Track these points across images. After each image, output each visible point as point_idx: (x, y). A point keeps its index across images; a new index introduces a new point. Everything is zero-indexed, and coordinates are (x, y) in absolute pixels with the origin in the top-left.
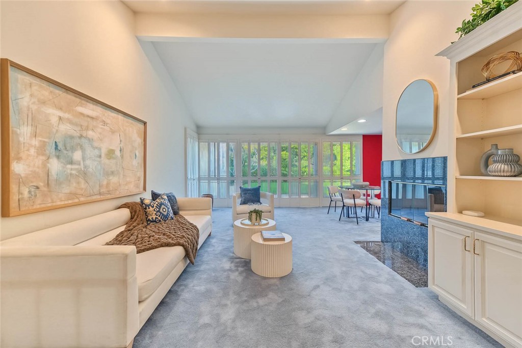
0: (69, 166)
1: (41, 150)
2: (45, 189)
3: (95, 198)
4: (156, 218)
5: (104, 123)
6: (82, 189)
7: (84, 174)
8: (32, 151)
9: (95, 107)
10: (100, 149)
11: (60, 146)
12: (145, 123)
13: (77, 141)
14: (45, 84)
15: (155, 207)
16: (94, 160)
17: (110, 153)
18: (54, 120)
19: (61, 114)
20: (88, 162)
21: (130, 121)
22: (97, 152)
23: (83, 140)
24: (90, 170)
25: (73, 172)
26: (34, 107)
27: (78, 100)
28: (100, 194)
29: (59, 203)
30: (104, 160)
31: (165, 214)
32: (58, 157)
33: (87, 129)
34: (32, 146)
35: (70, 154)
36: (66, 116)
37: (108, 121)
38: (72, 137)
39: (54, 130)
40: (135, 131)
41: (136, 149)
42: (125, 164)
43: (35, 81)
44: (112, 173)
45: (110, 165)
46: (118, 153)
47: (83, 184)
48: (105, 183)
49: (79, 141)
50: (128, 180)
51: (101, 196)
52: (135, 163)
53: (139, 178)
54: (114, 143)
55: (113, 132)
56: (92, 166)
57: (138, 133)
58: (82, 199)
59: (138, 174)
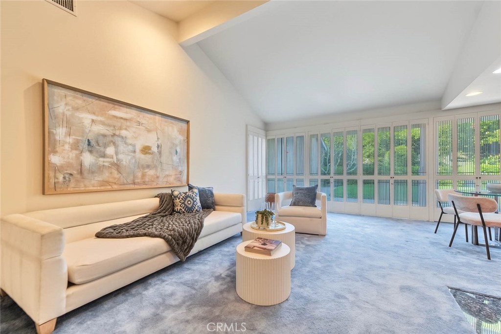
0: (101, 159)
1: (75, 146)
2: (79, 176)
3: (128, 187)
4: (180, 209)
5: (139, 123)
6: (115, 178)
7: (117, 166)
8: (67, 147)
9: (128, 110)
10: (134, 146)
11: (93, 143)
12: (188, 122)
13: (111, 139)
14: (79, 95)
15: (181, 199)
16: (128, 155)
17: (146, 150)
18: (87, 122)
19: (94, 118)
20: (121, 156)
21: (170, 120)
22: (130, 148)
23: (116, 138)
24: (124, 163)
25: (106, 164)
26: (68, 113)
27: (111, 105)
28: (134, 183)
29: (91, 188)
30: (139, 155)
31: (190, 206)
32: (91, 152)
33: (120, 129)
34: (66, 143)
35: (102, 149)
36: (100, 118)
37: (144, 122)
38: (104, 136)
39: (87, 131)
40: (176, 130)
41: (177, 146)
42: (164, 159)
43: (69, 93)
44: (148, 166)
45: (146, 159)
46: (155, 149)
47: (116, 174)
48: (139, 174)
49: (112, 139)
50: (167, 173)
51: (135, 185)
52: (175, 158)
53: (181, 173)
54: (151, 140)
55: (149, 131)
56: (125, 159)
57: (180, 131)
58: (115, 187)
59: (180, 169)
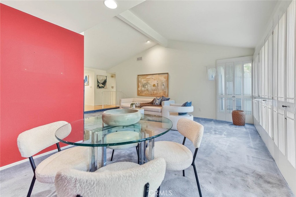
0: (145, 89)
2: (142, 92)
3: (150, 95)
5: (152, 79)
7: (147, 90)
8: (140, 87)
10: (151, 85)
12: (167, 73)
17: (154, 85)
18: (143, 81)
20: (148, 88)
21: (161, 75)
22: (150, 85)
27: (147, 76)
28: (151, 95)
29: (143, 95)
30: (152, 87)
32: (143, 87)
35: (145, 86)
36: (145, 80)
38: (145, 83)
39: (143, 83)
40: (163, 78)
41: (163, 83)
42: (159, 87)
43: (141, 76)
44: (154, 90)
45: (154, 88)
46: (156, 85)
47: (148, 92)
48: (152, 92)
49: (147, 84)
50: (160, 92)
51: (152, 95)
52: (163, 87)
53: (165, 92)
54: (155, 82)
55: (155, 80)
56: (149, 88)
57: (165, 78)
58: (147, 95)
59: (165, 91)
